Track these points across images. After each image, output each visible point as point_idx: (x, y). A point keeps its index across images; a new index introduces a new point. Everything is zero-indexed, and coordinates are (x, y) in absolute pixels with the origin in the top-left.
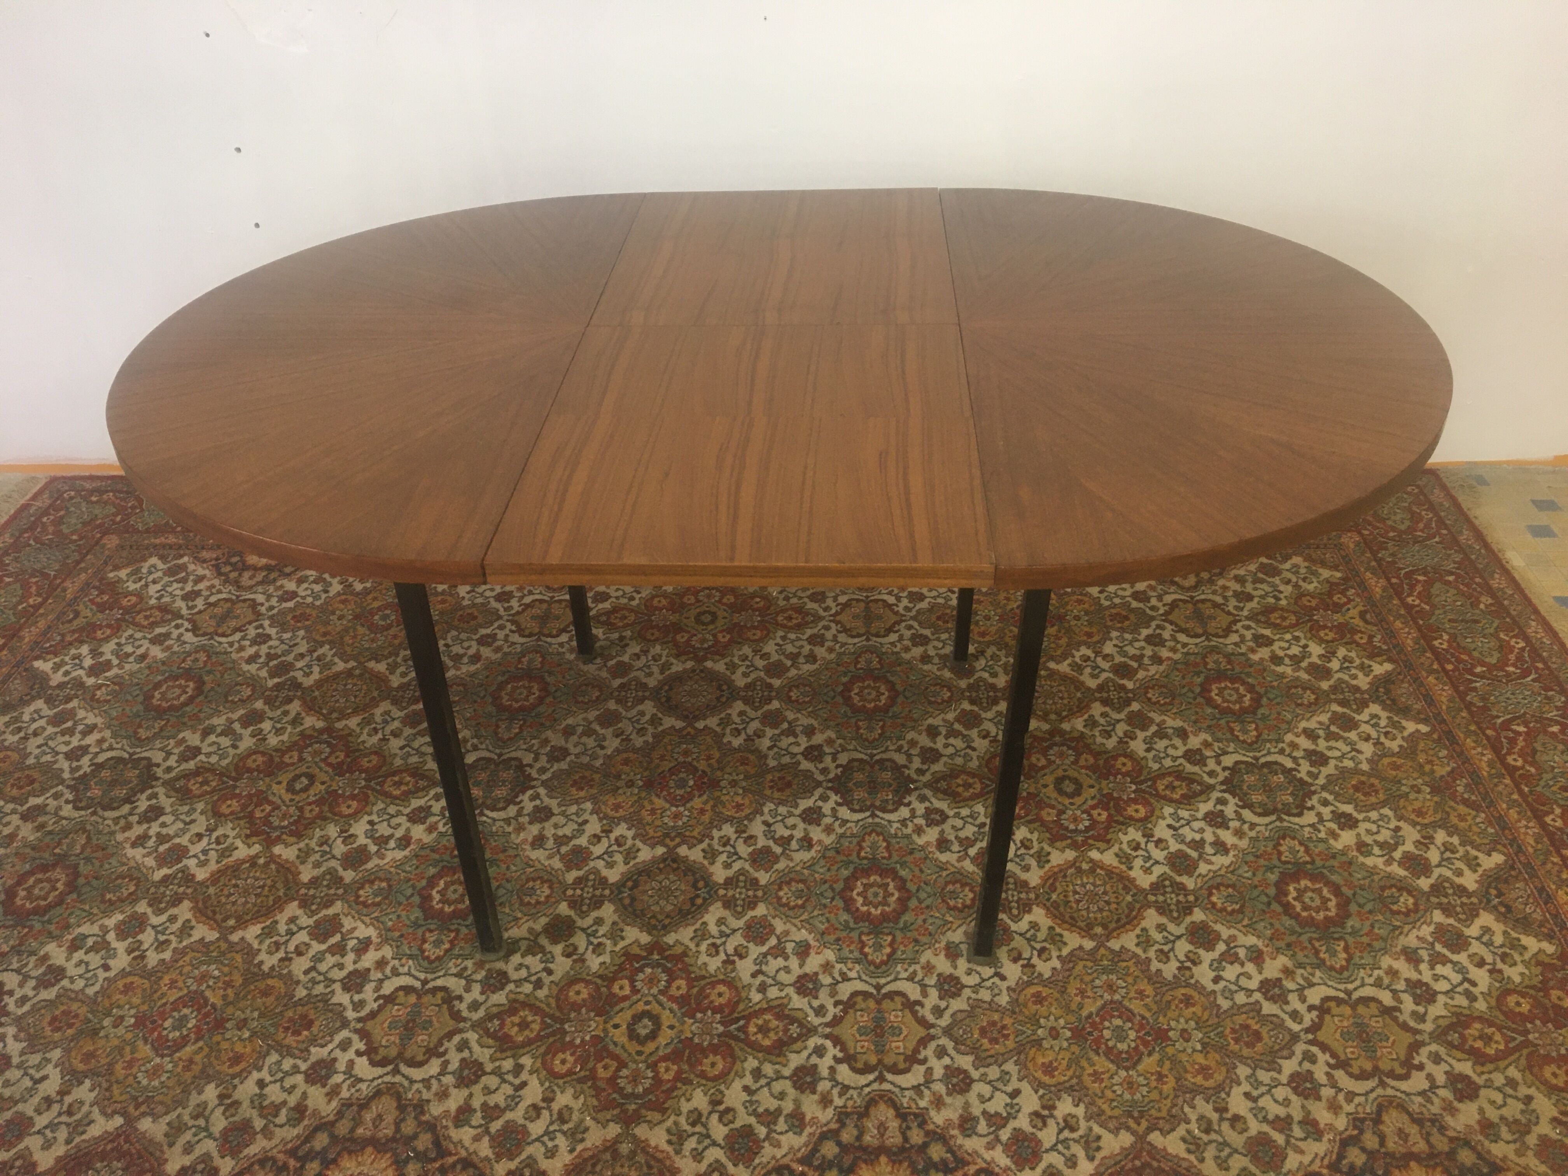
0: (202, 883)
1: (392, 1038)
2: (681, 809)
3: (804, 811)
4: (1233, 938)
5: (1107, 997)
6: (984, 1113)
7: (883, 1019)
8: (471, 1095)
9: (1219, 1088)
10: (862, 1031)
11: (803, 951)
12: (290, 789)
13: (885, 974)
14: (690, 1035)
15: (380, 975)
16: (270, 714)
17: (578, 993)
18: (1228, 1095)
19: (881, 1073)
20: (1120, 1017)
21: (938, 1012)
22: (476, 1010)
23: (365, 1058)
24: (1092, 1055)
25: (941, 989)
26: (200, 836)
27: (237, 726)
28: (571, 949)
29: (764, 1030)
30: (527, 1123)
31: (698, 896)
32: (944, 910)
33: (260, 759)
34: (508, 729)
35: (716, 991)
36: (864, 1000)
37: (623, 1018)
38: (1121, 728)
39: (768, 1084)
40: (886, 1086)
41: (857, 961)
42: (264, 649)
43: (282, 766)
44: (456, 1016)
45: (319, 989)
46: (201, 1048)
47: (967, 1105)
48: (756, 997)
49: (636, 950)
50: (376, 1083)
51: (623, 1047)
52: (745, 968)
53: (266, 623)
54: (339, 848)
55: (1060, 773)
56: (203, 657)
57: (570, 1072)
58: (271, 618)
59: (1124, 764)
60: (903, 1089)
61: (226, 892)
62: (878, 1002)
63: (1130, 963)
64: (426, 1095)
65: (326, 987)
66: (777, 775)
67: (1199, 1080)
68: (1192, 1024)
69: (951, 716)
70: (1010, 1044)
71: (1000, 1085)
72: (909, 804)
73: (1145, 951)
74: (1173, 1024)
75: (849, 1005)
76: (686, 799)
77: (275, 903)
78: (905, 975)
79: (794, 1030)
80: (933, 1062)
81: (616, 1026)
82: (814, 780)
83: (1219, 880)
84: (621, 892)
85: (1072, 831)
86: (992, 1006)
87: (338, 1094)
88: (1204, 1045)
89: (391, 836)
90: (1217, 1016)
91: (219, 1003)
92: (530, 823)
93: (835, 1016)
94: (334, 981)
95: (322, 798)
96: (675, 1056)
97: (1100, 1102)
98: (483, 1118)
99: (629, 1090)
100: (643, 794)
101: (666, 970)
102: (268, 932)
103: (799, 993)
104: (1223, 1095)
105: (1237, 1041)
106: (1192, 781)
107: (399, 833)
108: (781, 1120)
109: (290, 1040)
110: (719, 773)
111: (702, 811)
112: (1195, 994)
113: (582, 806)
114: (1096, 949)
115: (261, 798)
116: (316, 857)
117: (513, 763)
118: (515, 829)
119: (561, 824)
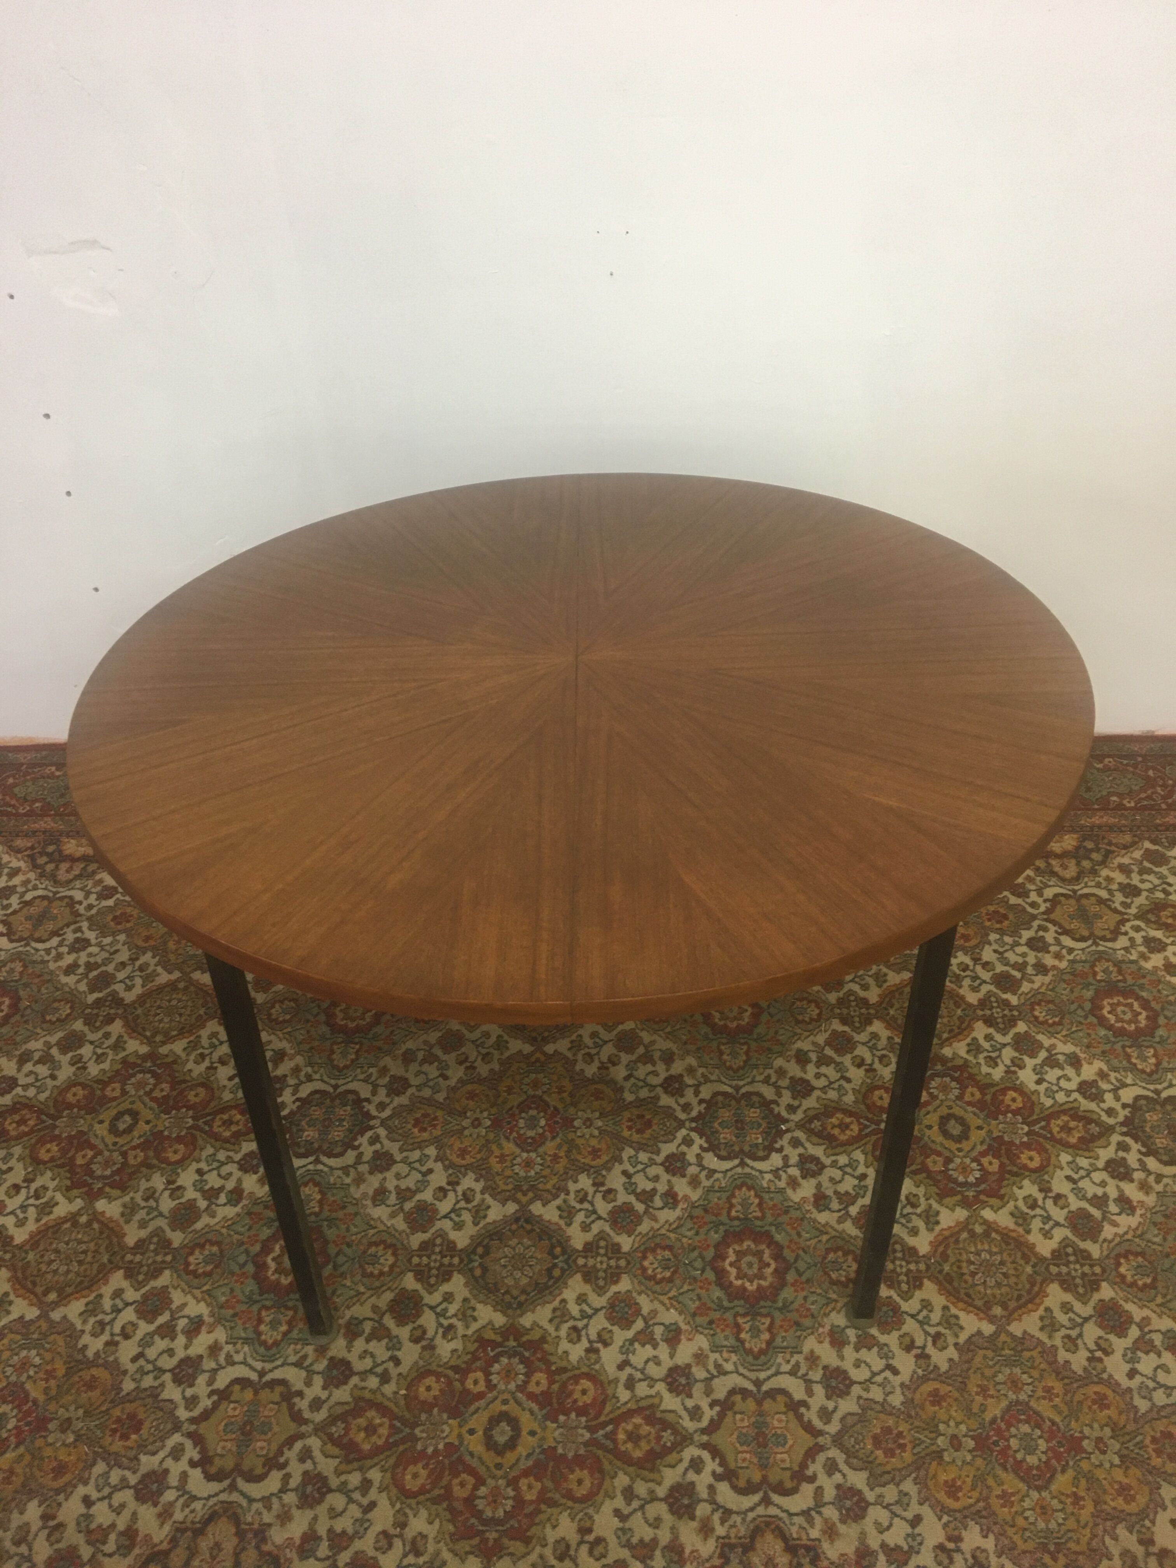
0: (20, 1247)
1: (229, 1445)
2: (533, 1155)
3: (668, 1158)
4: (1146, 1320)
5: (1012, 1396)
6: (884, 1545)
7: (765, 1424)
8: (315, 1518)
9: (1143, 1514)
10: (743, 1440)
11: (673, 1337)
12: (113, 1130)
13: (765, 1366)
14: (553, 1445)
15: (213, 1365)
16: (91, 1037)
17: (429, 1389)
18: (1153, 1522)
19: (765, 1493)
20: (1027, 1422)
21: (826, 1415)
22: (318, 1410)
23: (199, 1470)
24: (1000, 1472)
25: (827, 1387)
26: (17, 1188)
27: (54, 1051)
28: (418, 1333)
29: (634, 1437)
30: (378, 1555)
31: (555, 1266)
32: (826, 1285)
33: (80, 1092)
34: (344, 1054)
35: (579, 1388)
36: (744, 1399)
37: (479, 1421)
38: (1008, 1054)
39: (642, 1507)
40: (772, 1511)
41: (733, 1350)
42: (83, 958)
43: (104, 1101)
44: (297, 1417)
45: (148, 1381)
46: (22, 1455)
47: (863, 1535)
48: (624, 1395)
49: (490, 1335)
50: (211, 1502)
51: (480, 1458)
52: (609, 1357)
53: (85, 925)
54: (167, 1204)
55: (944, 1111)
56: (18, 967)
57: (422, 1491)
58: (89, 919)
59: (1014, 1100)
60: (791, 1515)
61: (46, 1258)
62: (759, 1403)
63: (1035, 1353)
64: (267, 1518)
65: (156, 1378)
66: (636, 1112)
67: (1120, 1503)
68: (1108, 1431)
69: (821, 1039)
70: (908, 1456)
71: (897, 1509)
72: (780, 1150)
73: (1050, 1337)
74: (1086, 1431)
75: (725, 1406)
76: (536, 1143)
77: (99, 1272)
78: (786, 1368)
79: (668, 1437)
80: (823, 1480)
81: (472, 1432)
82: (676, 1118)
83: (1126, 1246)
84: (471, 1261)
85: (962, 1185)
86: (885, 1408)
87: (171, 1515)
88: (1122, 1458)
89: (222, 1188)
90: (1135, 1420)
91: (41, 1398)
92: (370, 1173)
93: (712, 1420)
94: (164, 1371)
95: (147, 1141)
96: (536, 1471)
97: (1010, 1531)
98: (331, 1547)
99: (489, 1513)
100: (491, 1136)
101: (524, 1361)
102: (92, 1309)
103: (670, 1391)
104: (1147, 1523)
105: (1159, 1452)
106: (1089, 1121)
107: (230, 1185)
108: (658, 1553)
109: (118, 1445)
110: (572, 1110)
111: (556, 1158)
112: (1109, 1393)
113: (426, 1151)
114: (996, 1335)
115: (82, 1141)
116: (141, 1214)
117: (350, 1097)
118: (354, 1180)
119: (404, 1174)
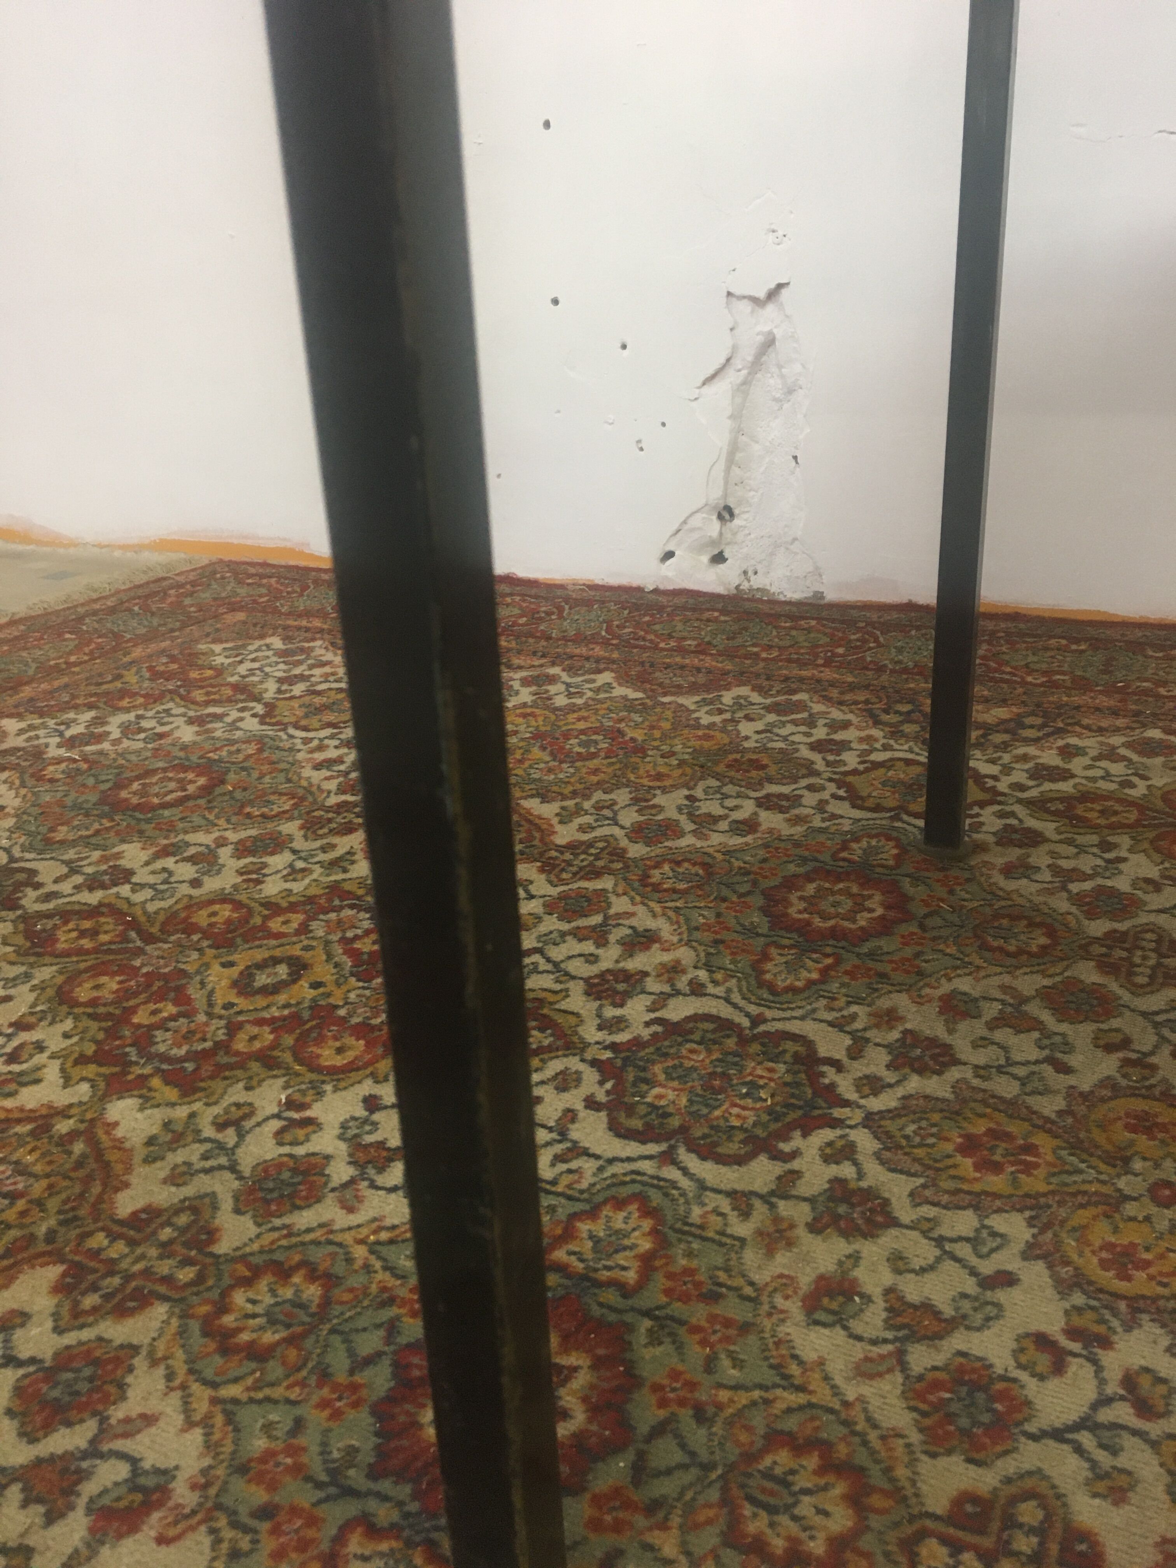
12: (242, 983)
16: (299, 843)
27: (225, 851)
33: (225, 914)
34: (792, 967)
43: (259, 934)
54: (259, 1149)
56: (250, 749)
92: (814, 1228)
95: (296, 1018)
113: (997, 1222)
115: (171, 986)
116: (192, 1153)
117: (791, 1047)
118: (759, 1233)
119: (916, 1264)
